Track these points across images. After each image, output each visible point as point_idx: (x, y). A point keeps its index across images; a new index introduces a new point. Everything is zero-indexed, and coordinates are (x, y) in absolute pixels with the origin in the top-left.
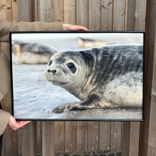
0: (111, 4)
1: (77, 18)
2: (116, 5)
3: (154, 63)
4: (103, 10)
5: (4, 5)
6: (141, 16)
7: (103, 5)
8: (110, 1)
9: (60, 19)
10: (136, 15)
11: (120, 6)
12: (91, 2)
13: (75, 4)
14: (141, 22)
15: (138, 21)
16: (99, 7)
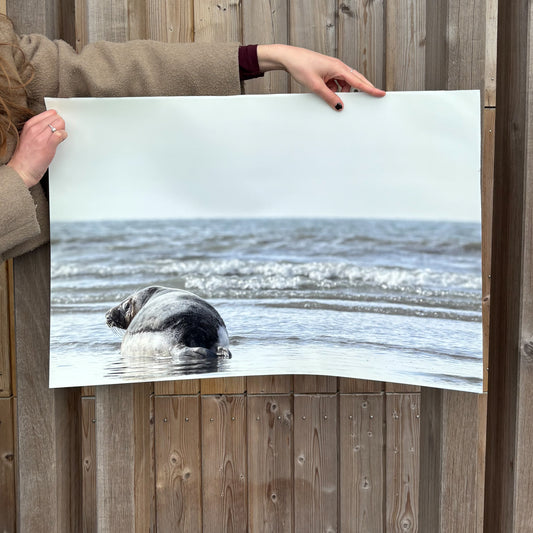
0: (378, 1)
3: (527, 219)
4: (346, 23)
6: (470, 37)
7: (346, 3)
10: (451, 32)
11: (412, 8)
13: (237, 2)
14: (469, 59)
15: (459, 57)
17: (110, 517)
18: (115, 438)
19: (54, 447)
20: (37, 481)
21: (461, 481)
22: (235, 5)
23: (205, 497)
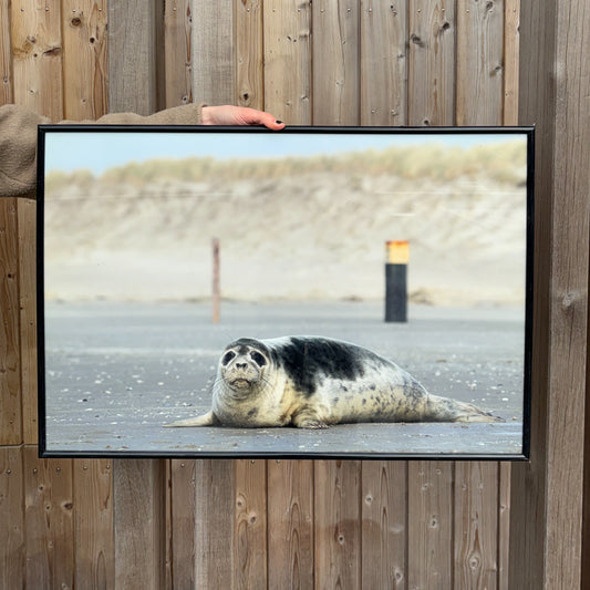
0: (449, 31)
1: (316, 87)
2: (467, 34)
4: (417, 54)
5: (34, 41)
6: (578, 73)
7: (417, 35)
8: (445, 20)
9: (249, 93)
10: (559, 69)
11: (483, 39)
12: (371, 24)
13: (308, 33)
14: (577, 95)
15: (566, 93)
16: (402, 41)
17: (209, 573)
18: (214, 490)
19: (151, 501)
20: (133, 538)
21: (566, 525)
22: (305, 36)
23: (271, 541)
